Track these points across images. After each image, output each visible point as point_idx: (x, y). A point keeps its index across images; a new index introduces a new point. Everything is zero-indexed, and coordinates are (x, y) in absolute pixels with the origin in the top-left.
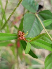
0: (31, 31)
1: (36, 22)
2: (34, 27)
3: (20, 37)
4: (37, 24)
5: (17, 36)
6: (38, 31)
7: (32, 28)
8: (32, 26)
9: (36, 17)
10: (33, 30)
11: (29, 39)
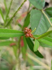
0: (38, 28)
1: (43, 19)
2: (41, 24)
3: (27, 34)
4: (44, 21)
5: (23, 33)
6: (45, 28)
7: (39, 25)
8: (39, 23)
9: (43, 14)
10: (41, 27)
11: (36, 36)
